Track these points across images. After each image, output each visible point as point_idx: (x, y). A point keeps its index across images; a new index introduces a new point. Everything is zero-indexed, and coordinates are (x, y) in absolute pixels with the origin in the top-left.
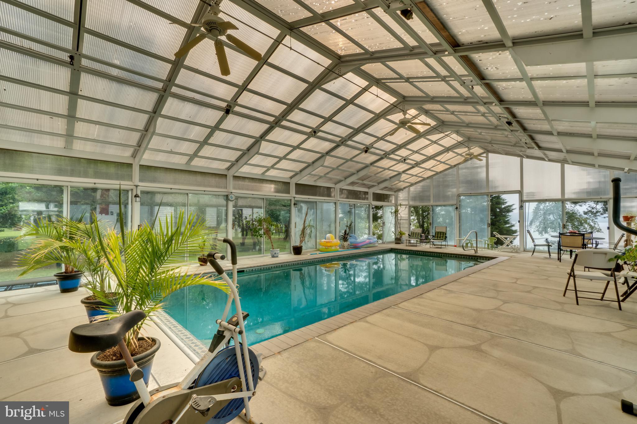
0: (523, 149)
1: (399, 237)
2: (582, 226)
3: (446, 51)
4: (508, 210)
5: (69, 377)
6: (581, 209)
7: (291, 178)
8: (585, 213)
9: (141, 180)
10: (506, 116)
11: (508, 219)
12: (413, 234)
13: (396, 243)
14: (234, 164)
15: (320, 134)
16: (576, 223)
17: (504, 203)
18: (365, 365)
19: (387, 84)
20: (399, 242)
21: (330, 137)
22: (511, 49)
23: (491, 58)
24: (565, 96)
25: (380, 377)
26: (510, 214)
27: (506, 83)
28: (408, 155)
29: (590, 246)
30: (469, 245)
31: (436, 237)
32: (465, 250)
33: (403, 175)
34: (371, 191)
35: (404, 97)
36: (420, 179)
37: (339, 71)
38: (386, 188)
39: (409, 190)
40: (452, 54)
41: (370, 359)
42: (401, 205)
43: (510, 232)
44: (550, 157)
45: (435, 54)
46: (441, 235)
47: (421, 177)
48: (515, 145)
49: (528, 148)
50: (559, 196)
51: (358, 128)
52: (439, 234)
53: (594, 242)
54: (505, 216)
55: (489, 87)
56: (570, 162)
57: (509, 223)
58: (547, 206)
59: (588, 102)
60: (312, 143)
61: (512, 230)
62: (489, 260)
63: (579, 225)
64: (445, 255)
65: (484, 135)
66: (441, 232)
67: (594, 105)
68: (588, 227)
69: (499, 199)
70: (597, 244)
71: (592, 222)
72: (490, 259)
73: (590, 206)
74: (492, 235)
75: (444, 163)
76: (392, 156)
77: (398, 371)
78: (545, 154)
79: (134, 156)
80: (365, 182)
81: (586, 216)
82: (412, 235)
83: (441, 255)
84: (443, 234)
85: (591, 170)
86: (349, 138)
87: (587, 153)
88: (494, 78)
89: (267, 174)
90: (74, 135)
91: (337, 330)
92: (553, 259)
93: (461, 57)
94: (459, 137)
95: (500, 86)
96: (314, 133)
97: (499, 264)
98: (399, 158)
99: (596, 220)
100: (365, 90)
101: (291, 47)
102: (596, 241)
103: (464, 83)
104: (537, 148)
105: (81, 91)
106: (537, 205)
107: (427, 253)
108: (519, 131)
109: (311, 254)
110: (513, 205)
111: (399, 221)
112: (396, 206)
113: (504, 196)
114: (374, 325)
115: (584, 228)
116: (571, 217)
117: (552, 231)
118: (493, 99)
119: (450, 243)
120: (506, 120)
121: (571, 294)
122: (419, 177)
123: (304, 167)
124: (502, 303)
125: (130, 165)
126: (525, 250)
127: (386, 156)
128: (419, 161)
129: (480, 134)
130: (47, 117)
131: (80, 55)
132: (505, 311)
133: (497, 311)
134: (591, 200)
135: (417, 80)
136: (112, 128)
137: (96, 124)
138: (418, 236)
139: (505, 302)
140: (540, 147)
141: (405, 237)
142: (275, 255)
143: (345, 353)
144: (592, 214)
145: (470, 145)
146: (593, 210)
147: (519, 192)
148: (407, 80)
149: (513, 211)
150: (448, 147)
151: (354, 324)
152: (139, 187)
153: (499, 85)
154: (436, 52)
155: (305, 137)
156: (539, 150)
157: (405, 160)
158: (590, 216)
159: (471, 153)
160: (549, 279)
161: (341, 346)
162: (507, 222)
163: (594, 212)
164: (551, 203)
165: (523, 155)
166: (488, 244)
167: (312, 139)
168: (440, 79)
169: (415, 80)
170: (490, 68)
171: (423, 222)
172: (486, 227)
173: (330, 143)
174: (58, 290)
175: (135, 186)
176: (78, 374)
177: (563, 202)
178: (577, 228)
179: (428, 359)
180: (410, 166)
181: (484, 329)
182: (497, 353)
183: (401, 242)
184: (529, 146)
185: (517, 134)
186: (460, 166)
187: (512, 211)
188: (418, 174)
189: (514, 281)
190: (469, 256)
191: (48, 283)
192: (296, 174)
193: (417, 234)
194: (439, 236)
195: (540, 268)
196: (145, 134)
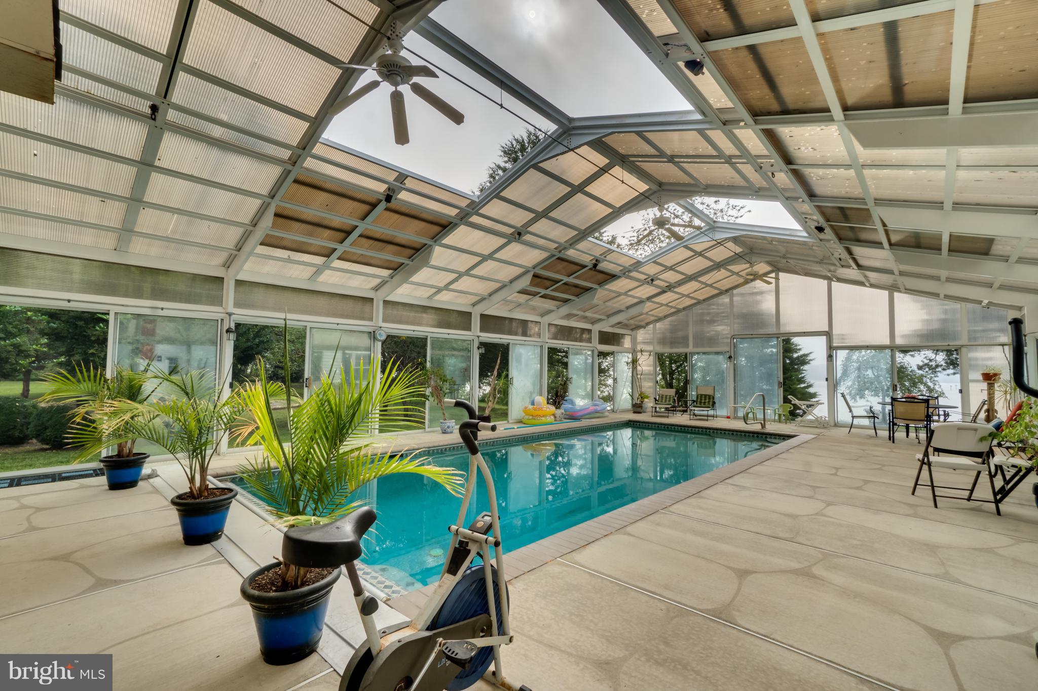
0: (832, 268)
1: (639, 402)
2: (916, 388)
3: (743, 121)
4: (803, 360)
5: (182, 622)
6: (913, 361)
7: (474, 305)
8: (920, 368)
9: (237, 305)
10: (815, 218)
11: (803, 375)
12: (662, 397)
13: (635, 412)
14: (387, 281)
15: (527, 237)
16: (907, 384)
17: (796, 351)
18: (647, 598)
19: (637, 163)
20: (639, 410)
21: (541, 242)
22: (841, 123)
23: (808, 134)
24: (909, 193)
25: (676, 617)
26: (806, 367)
27: (824, 170)
28: (658, 273)
29: (936, 418)
30: (751, 415)
31: (698, 403)
32: (747, 424)
33: (648, 304)
34: (596, 328)
35: (660, 184)
36: (673, 310)
37: (569, 141)
38: (619, 323)
39: (655, 327)
40: (750, 125)
41: (653, 590)
42: (641, 351)
43: (806, 396)
44: (873, 281)
45: (724, 124)
46: (705, 399)
47: (675, 308)
48: (821, 262)
49: (842, 266)
50: (886, 341)
51: (586, 229)
52: (703, 398)
53: (941, 413)
54: (799, 371)
55: (797, 175)
56: (902, 289)
57: (804, 382)
58: (864, 356)
59: (942, 203)
60: (514, 251)
61: (810, 393)
62: (784, 439)
63: (911, 386)
64: (715, 431)
65: (776, 245)
66: (705, 396)
67: (950, 208)
68: (925, 390)
69: (790, 343)
70: (946, 415)
71: (931, 382)
72: (786, 438)
73: (926, 357)
74: (786, 400)
75: (711, 286)
76: (634, 274)
77: (701, 607)
78: (866, 277)
79: (227, 265)
80: (588, 314)
81: (920, 372)
82: (660, 399)
83: (709, 432)
84: (709, 398)
85: (933, 302)
86: (571, 245)
87: (930, 276)
88: (807, 163)
89: (436, 298)
90: (135, 230)
91: (587, 547)
92: (882, 438)
93: (764, 131)
94: (737, 247)
95: (813, 175)
96: (517, 236)
97: (802, 445)
98: (642, 277)
99: (936, 379)
100: (604, 170)
101: (502, 104)
102: (945, 411)
103: (761, 168)
104: (855, 267)
105: (159, 159)
106: (848, 353)
107: (686, 429)
108: (831, 240)
109: (505, 429)
110: (810, 353)
111: (639, 376)
112: (634, 352)
113: (795, 340)
114: (642, 539)
115: (919, 391)
116: (900, 373)
117: (872, 396)
118: (801, 192)
119: (719, 412)
120: (816, 224)
121: (924, 492)
122: (672, 307)
123: (497, 287)
124: (824, 505)
125: (220, 280)
126: (837, 425)
127: (624, 274)
128: (673, 282)
129: (770, 244)
130: (96, 200)
131: (169, 104)
132: (832, 518)
133: (820, 517)
134: (927, 348)
135: (686, 160)
136: (198, 220)
137: (174, 213)
138: (669, 401)
139: (829, 504)
140: (859, 266)
141: (649, 404)
142: (449, 430)
143: (612, 582)
144: (930, 369)
145: (754, 259)
146: (931, 364)
147: (825, 333)
148: (671, 159)
149: (811, 362)
150: (719, 262)
151: (611, 537)
152: (233, 316)
153: (813, 173)
154: (726, 121)
155: (503, 241)
156: (859, 269)
157: (652, 280)
158: (927, 372)
159: (755, 272)
160: (883, 468)
161: (602, 571)
162: (801, 381)
163: (932, 365)
164: (869, 351)
165: (832, 277)
166: (780, 415)
167: (513, 244)
168: (723, 160)
169: (682, 160)
170: (803, 148)
171: (672, 379)
172: (776, 387)
173: (541, 252)
174: (103, 485)
175: (227, 313)
176: (196, 618)
177: (892, 350)
178: (908, 390)
179: (739, 589)
180: (658, 290)
181: (809, 544)
182: (838, 579)
183: (642, 411)
184: (843, 263)
185: (827, 244)
186: (735, 292)
187: (809, 363)
188: (669, 303)
189: (833, 471)
190: (753, 433)
191: (80, 473)
192: (483, 299)
193: (668, 397)
194: (703, 401)
195: (867, 452)
196: (252, 231)
